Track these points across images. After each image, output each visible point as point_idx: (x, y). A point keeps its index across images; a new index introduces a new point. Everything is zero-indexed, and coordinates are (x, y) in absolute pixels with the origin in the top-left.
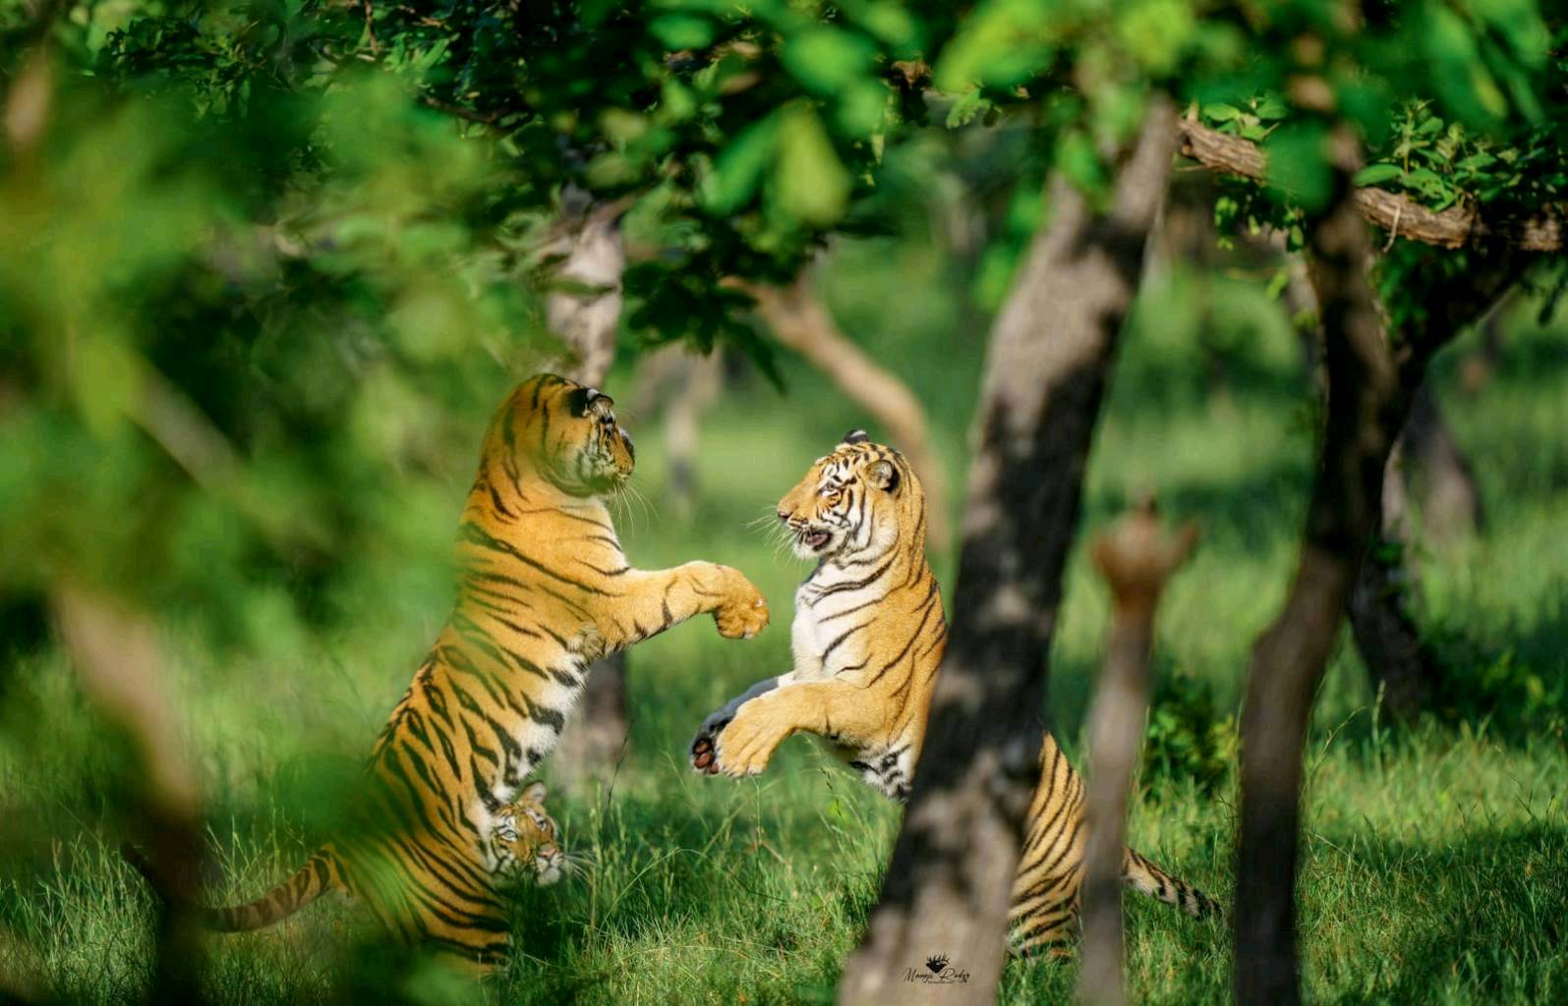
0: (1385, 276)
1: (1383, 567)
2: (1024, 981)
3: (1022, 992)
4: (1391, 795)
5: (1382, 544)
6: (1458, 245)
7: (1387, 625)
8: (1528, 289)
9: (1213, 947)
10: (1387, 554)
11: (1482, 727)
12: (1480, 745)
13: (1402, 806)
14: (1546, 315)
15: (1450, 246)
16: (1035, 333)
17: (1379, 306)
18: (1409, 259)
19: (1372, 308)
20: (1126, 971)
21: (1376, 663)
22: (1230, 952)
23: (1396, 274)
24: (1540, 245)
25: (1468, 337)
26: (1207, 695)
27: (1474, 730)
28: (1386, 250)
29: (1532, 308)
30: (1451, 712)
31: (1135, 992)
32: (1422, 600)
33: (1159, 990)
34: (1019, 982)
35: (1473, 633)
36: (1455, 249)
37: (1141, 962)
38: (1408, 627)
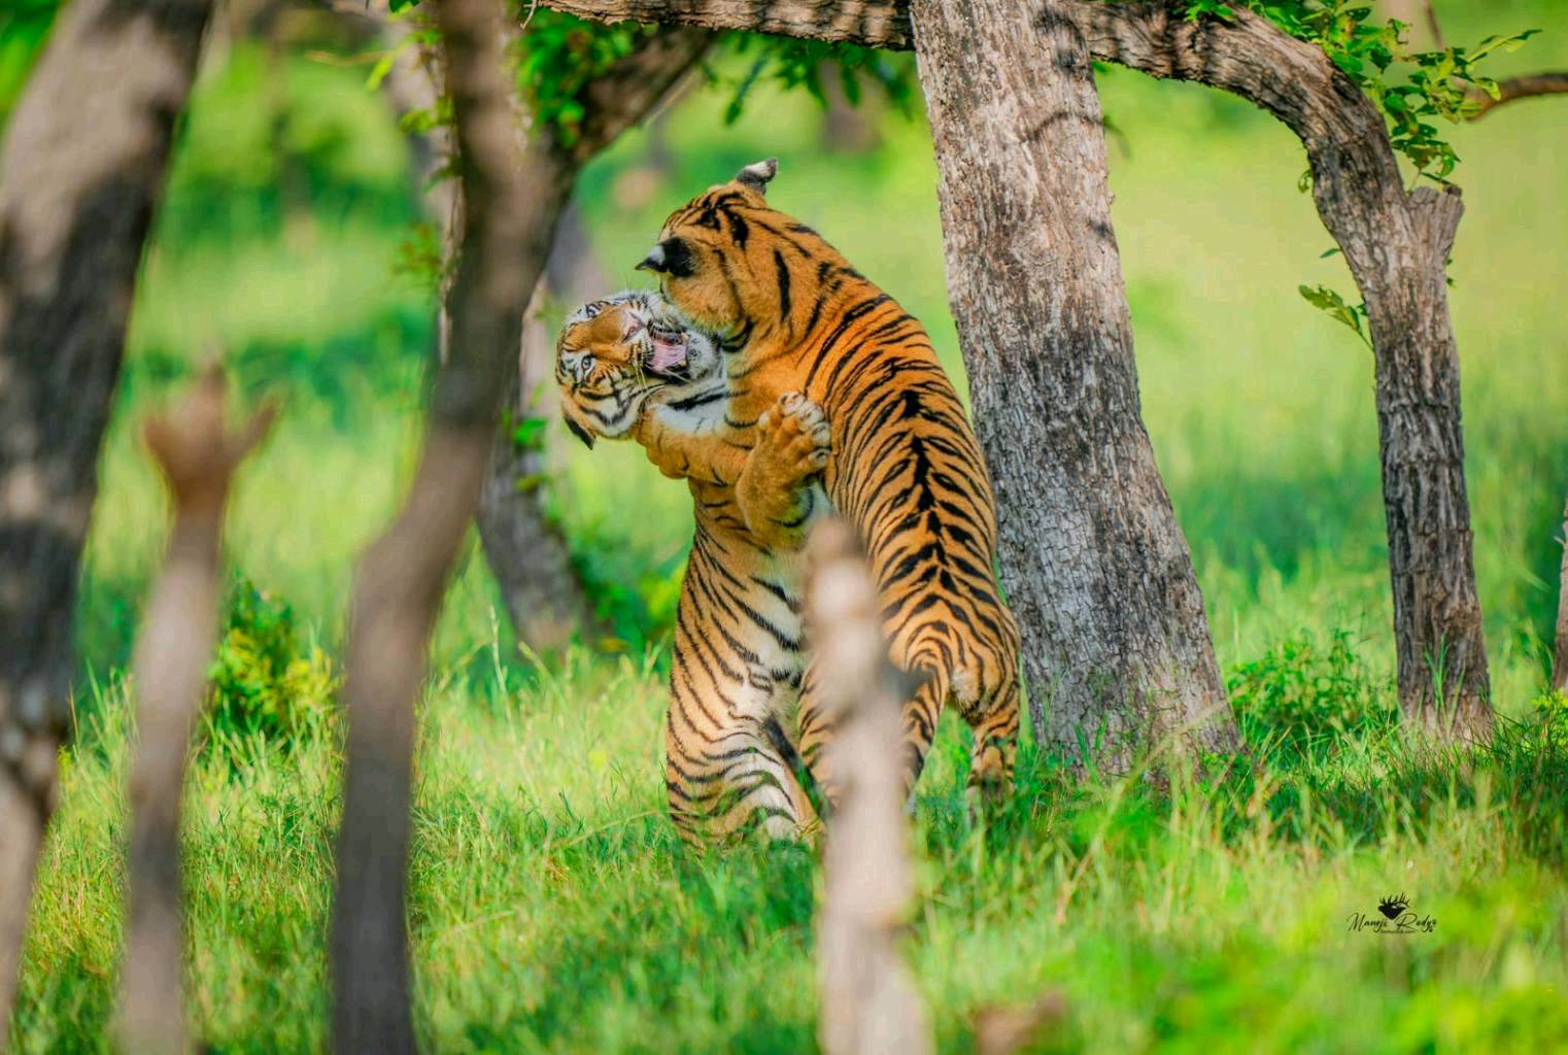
0: (523, 58)
1: (520, 449)
2: (43, 1007)
3: (40, 1022)
4: (530, 757)
5: (520, 421)
6: (620, 20)
7: (525, 529)
8: (711, 78)
9: (296, 959)
10: (524, 434)
11: (649, 663)
12: (647, 686)
13: (546, 772)
14: (734, 112)
15: (609, 21)
16: (59, 138)
17: (514, 100)
18: (554, 39)
19: (507, 105)
20: (180, 992)
21: (510, 580)
22: (319, 966)
23: (536, 59)
24: (729, 21)
25: (628, 143)
26: (287, 619)
27: (639, 669)
28: (523, 26)
29: (715, 102)
30: (610, 643)
31: (191, 1019)
32: (572, 492)
33: (223, 1016)
34: (35, 1008)
35: (639, 538)
36: (616, 25)
37: (199, 978)
38: (554, 530)
